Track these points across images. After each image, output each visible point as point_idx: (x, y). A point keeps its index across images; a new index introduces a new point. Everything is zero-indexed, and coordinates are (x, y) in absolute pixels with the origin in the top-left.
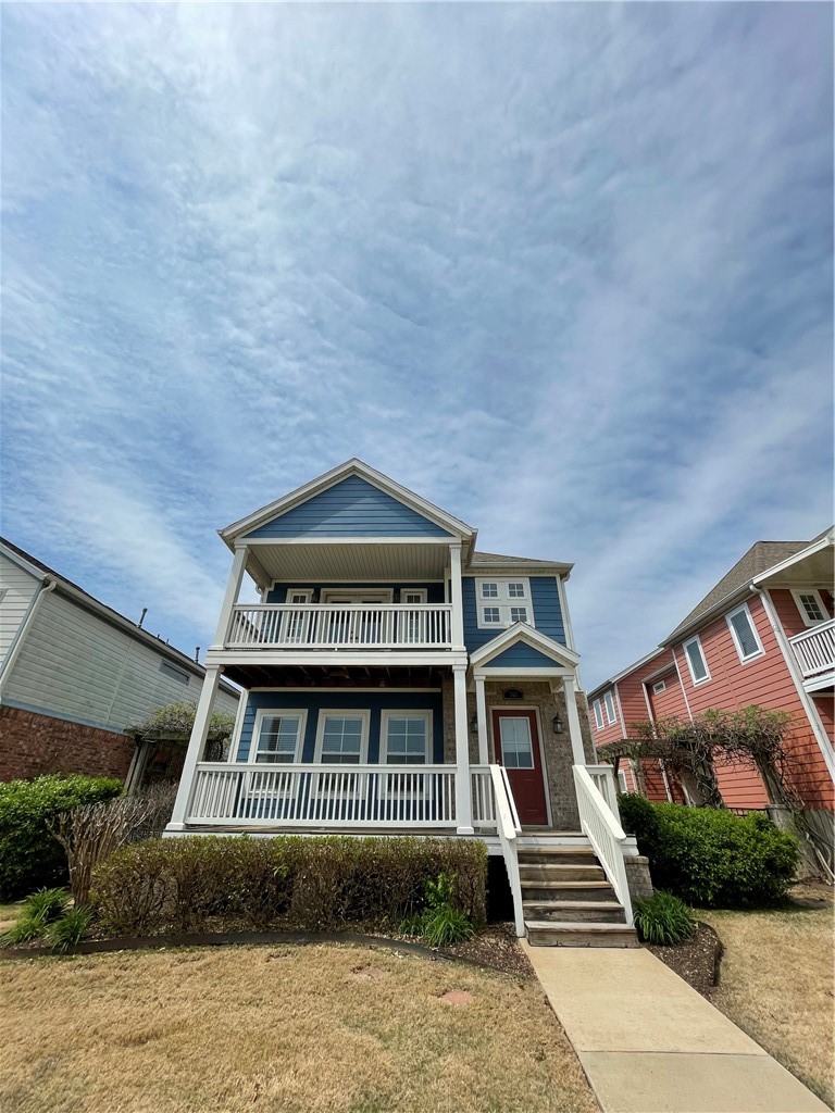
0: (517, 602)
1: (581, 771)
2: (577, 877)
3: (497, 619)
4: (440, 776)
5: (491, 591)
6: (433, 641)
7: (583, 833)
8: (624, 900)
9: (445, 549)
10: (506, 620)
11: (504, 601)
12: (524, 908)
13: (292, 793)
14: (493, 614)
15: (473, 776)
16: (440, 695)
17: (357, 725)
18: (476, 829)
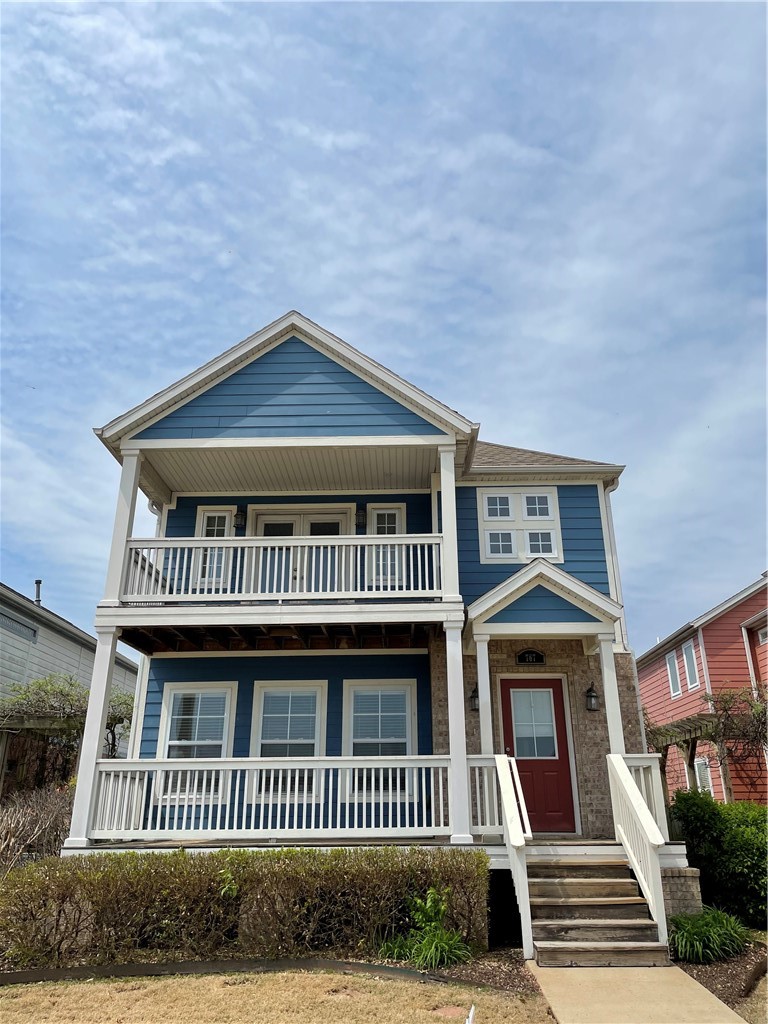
0: (539, 524)
1: (617, 762)
2: (604, 892)
3: (508, 549)
4: (428, 770)
5: (500, 507)
6: (416, 588)
7: (617, 841)
8: (659, 916)
9: (432, 453)
10: (522, 553)
11: (519, 523)
12: (533, 927)
13: (222, 797)
14: (502, 542)
15: (473, 769)
16: (426, 658)
17: (308, 703)
18: (477, 837)
